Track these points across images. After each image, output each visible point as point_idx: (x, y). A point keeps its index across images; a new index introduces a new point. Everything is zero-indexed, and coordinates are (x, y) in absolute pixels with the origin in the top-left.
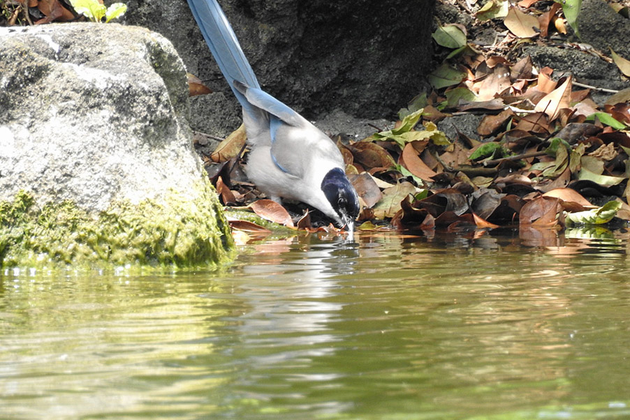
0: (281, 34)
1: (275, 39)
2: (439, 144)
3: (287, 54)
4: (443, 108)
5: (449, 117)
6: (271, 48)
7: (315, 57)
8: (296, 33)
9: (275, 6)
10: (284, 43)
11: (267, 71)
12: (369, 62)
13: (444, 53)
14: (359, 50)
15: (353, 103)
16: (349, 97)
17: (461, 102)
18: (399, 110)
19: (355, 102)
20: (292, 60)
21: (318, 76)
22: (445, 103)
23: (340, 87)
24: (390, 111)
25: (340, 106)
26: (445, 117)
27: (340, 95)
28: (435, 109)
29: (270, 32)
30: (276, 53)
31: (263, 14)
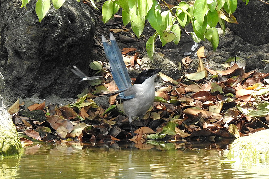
0: (32, 65)
1: (30, 67)
2: (94, 108)
3: (34, 73)
4: (95, 94)
5: (97, 97)
6: (28, 70)
7: (45, 74)
8: (38, 65)
9: (30, 54)
10: (33, 68)
11: (27, 79)
12: (66, 76)
13: (94, 72)
14: (62, 71)
15: (60, 92)
16: (58, 90)
17: (102, 91)
18: (77, 95)
19: (60, 91)
20: (36, 75)
21: (46, 81)
22: (95, 92)
23: (55, 85)
24: (74, 95)
25: (55, 93)
26: (96, 97)
27: (54, 89)
28: (91, 94)
29: (28, 64)
30: (30, 72)
31: (25, 57)
